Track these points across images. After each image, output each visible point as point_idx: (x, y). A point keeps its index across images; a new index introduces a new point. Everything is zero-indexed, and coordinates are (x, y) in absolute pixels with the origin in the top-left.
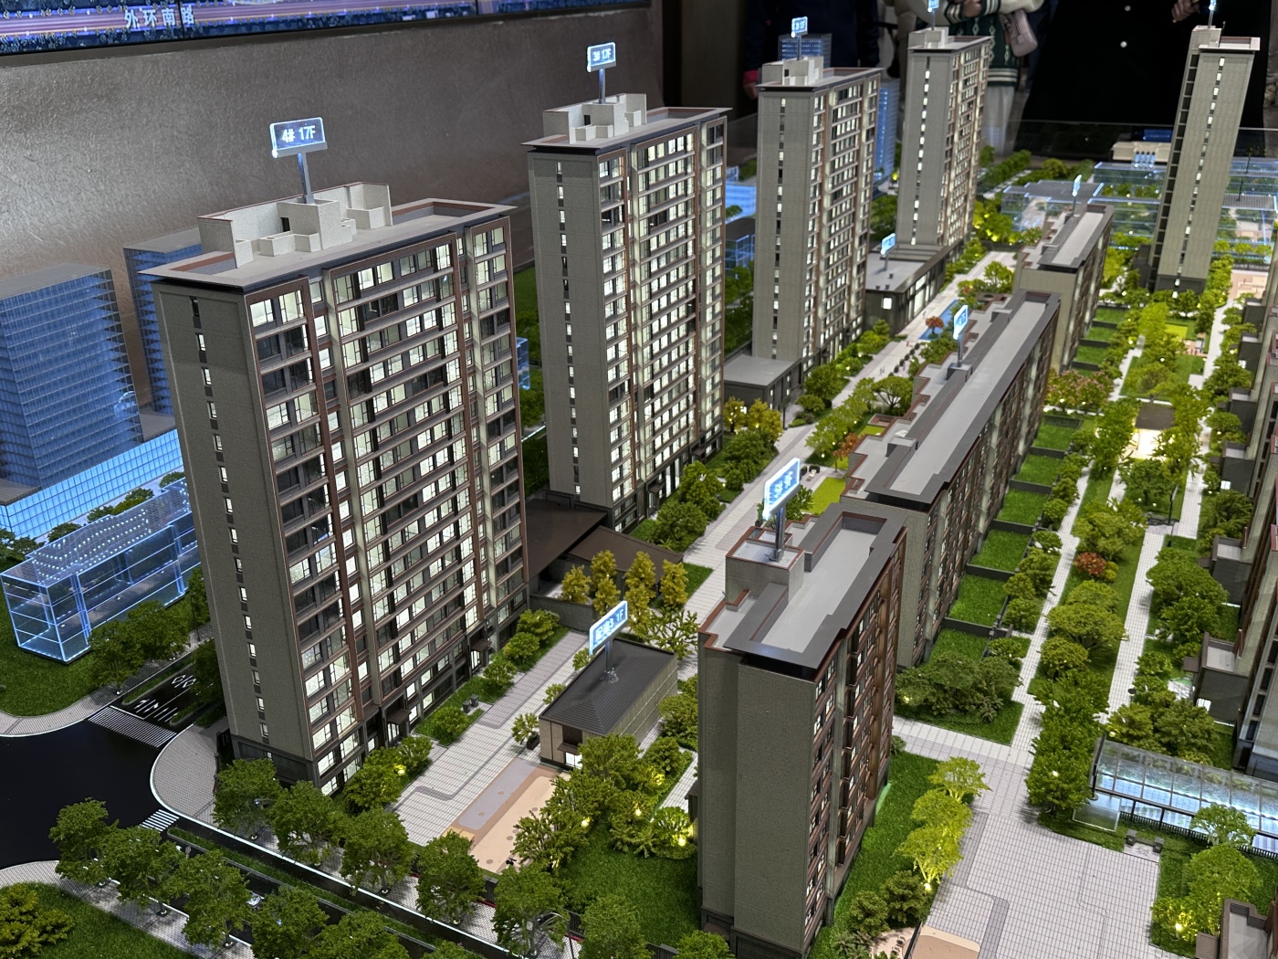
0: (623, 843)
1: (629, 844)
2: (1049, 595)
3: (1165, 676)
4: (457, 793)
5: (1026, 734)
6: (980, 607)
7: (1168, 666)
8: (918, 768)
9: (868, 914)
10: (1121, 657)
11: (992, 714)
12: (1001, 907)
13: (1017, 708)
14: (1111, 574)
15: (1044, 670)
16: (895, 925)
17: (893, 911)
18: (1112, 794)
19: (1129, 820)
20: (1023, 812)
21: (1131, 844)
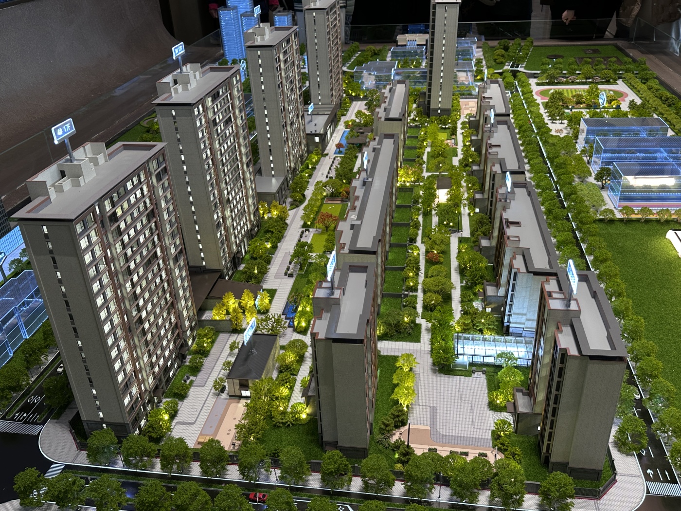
0: (280, 423)
1: (282, 423)
2: (420, 274)
3: (471, 301)
4: (196, 421)
5: (425, 337)
6: (394, 284)
7: (472, 297)
8: (388, 361)
9: (387, 426)
10: (453, 296)
11: (411, 331)
12: (434, 410)
13: (418, 326)
14: (442, 260)
15: (426, 307)
16: (397, 427)
17: (396, 422)
18: (464, 355)
19: (472, 364)
20: (432, 369)
21: (474, 373)
